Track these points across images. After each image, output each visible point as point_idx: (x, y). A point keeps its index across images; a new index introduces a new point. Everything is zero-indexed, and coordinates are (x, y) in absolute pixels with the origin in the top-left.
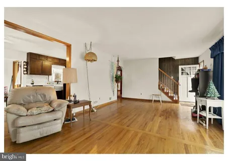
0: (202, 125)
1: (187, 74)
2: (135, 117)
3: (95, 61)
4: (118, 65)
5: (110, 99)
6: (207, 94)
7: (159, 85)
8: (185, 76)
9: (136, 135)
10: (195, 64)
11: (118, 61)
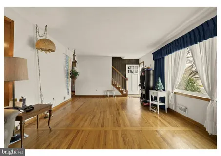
0: (154, 111)
1: (132, 72)
2: (102, 115)
3: (52, 51)
4: (74, 59)
5: (65, 98)
6: (157, 88)
7: (112, 81)
8: (130, 73)
9: (117, 134)
10: (136, 64)
11: (74, 55)
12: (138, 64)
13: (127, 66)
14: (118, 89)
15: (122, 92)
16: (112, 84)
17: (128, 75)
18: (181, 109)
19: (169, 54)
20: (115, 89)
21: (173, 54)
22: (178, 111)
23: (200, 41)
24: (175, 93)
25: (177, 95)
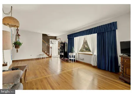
1: (53, 44)
4: (17, 33)
11: (17, 30)
12: (56, 39)
13: (50, 40)
14: (46, 53)
15: (48, 55)
16: (43, 51)
17: (51, 45)
18: (81, 59)
19: (77, 37)
20: (44, 54)
21: (78, 37)
22: (80, 60)
23: (90, 34)
24: (79, 53)
25: (80, 54)
